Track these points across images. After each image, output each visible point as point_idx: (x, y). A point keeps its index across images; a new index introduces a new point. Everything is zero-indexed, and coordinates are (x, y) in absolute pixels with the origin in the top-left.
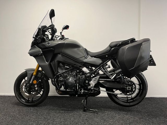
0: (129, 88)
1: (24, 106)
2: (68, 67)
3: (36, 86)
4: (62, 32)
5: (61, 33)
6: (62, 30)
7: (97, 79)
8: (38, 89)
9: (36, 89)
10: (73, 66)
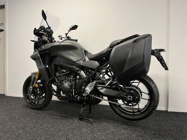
0: (130, 98)
1: (31, 109)
2: (65, 71)
3: (38, 90)
4: (68, 33)
5: (66, 34)
6: (69, 31)
7: (93, 85)
8: (40, 92)
9: (39, 92)
10: (70, 70)
